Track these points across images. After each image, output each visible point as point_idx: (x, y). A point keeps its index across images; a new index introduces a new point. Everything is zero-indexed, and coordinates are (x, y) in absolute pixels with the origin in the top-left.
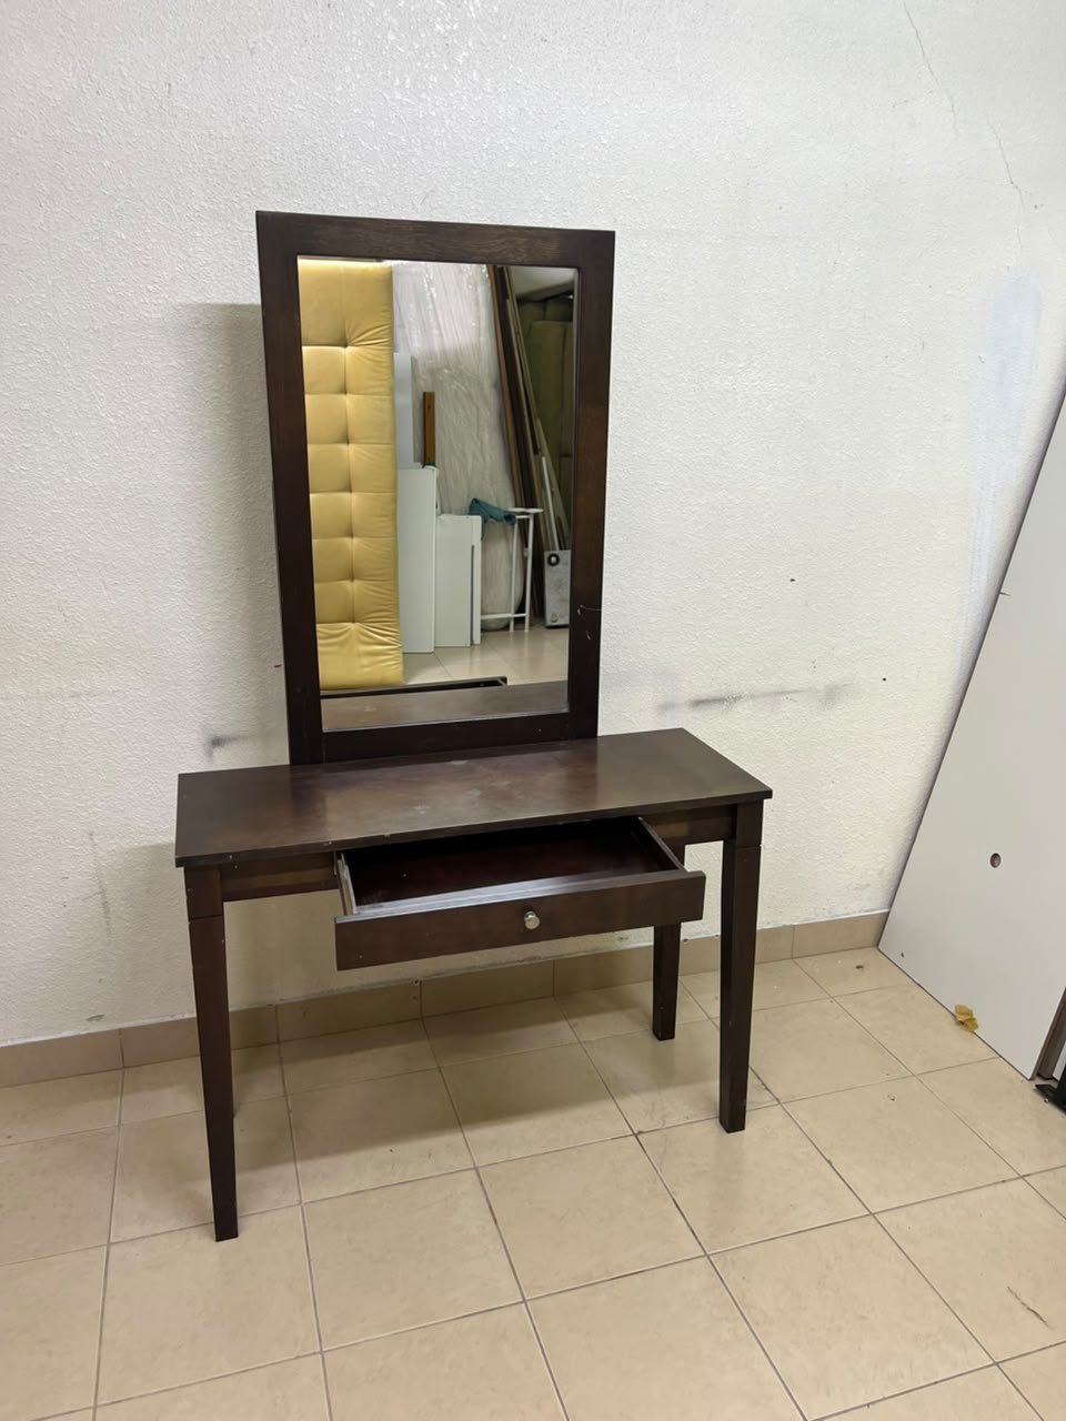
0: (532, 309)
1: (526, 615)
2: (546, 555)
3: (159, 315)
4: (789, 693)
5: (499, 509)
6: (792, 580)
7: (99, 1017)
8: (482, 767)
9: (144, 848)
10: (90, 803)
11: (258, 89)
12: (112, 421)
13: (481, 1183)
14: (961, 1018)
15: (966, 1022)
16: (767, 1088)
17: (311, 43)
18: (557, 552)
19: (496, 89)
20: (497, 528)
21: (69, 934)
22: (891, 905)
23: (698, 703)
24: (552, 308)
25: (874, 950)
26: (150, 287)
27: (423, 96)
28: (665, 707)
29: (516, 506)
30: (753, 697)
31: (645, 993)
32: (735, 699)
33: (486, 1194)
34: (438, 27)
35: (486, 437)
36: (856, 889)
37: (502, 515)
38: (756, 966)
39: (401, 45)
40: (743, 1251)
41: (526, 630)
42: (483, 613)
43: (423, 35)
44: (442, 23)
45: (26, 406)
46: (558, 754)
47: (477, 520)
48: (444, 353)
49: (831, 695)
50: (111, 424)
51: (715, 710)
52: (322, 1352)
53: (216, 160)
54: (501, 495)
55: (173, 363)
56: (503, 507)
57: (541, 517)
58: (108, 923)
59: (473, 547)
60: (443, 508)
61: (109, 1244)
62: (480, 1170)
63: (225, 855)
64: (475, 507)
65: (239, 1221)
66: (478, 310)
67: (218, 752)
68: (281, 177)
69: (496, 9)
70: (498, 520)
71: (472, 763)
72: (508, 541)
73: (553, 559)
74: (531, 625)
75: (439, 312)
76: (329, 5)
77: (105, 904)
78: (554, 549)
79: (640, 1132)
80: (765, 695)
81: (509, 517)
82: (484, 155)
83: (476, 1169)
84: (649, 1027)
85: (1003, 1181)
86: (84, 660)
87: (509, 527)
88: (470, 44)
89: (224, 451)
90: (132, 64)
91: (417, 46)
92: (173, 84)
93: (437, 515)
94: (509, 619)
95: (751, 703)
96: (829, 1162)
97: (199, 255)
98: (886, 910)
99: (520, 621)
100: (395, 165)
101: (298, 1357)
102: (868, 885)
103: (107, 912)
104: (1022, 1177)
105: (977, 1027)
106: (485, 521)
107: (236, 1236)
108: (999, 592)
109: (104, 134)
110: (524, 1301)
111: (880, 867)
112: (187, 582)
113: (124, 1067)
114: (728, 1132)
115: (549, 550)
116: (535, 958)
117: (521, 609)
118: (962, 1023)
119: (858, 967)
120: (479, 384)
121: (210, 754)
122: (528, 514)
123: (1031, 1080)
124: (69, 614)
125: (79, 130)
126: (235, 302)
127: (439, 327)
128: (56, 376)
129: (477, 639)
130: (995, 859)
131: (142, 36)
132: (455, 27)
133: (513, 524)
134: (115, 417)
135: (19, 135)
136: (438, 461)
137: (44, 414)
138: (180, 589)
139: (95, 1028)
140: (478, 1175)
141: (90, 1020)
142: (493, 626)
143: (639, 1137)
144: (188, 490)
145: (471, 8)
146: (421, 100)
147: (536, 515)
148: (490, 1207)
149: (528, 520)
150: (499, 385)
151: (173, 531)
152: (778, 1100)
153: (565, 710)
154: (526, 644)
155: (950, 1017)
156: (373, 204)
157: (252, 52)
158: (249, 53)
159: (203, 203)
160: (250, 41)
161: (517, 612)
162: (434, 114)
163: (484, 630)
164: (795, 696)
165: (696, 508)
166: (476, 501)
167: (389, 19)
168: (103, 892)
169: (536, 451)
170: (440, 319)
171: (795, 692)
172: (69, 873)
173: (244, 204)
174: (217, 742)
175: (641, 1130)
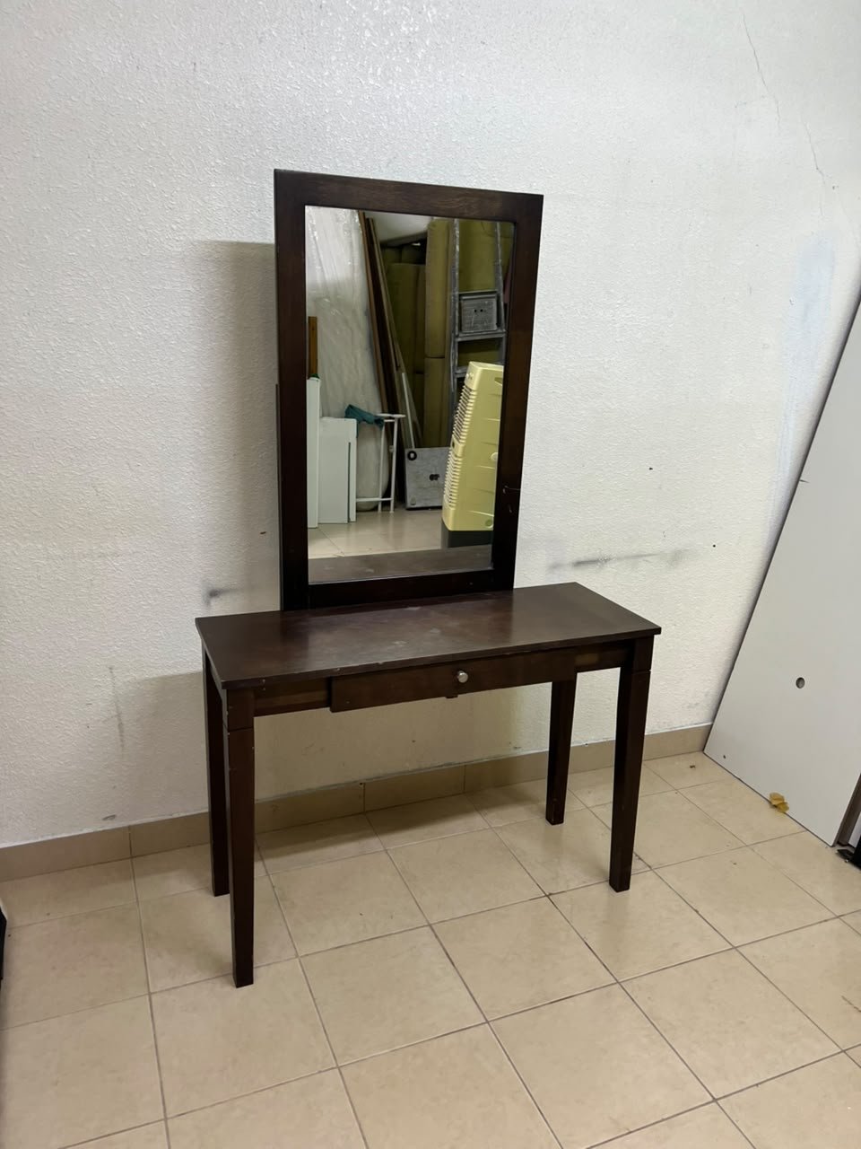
0: (390, 253)
1: (392, 499)
2: (407, 451)
3: (180, 250)
4: (645, 556)
5: (369, 414)
6: (651, 469)
7: (113, 817)
8: (433, 612)
9: (154, 679)
10: (111, 643)
11: (264, 70)
12: (140, 333)
13: (436, 936)
14: (775, 803)
15: (778, 805)
16: (640, 859)
17: (306, 35)
18: (414, 449)
19: (445, 79)
20: (367, 429)
21: (90, 749)
22: (714, 719)
23: (579, 564)
24: (406, 253)
25: (701, 754)
26: (174, 227)
27: (391, 82)
28: (555, 567)
29: (383, 412)
30: (619, 559)
31: (540, 789)
32: (606, 561)
33: (441, 944)
34: (404, 29)
35: (359, 356)
36: (689, 707)
37: (373, 419)
38: (643, 763)
39: (375, 41)
40: (645, 979)
41: (392, 512)
42: (357, 497)
43: (392, 34)
44: (406, 25)
45: (71, 320)
46: (489, 602)
47: (353, 422)
48: (325, 285)
49: (676, 558)
50: (139, 336)
51: (590, 570)
52: (339, 1068)
53: (229, 125)
54: (370, 402)
55: (191, 289)
56: (372, 412)
57: (401, 421)
58: (122, 741)
59: (350, 444)
60: (325, 413)
61: (150, 994)
62: (434, 926)
63: (259, 680)
64: (350, 412)
65: (255, 971)
66: (352, 251)
67: (214, 602)
68: (279, 142)
69: (447, 16)
70: (369, 423)
71: (425, 609)
72: (377, 440)
73: (412, 455)
74: (395, 507)
75: (321, 252)
76: (321, 7)
77: (120, 725)
78: (411, 447)
79: (550, 894)
80: (627, 557)
81: (379, 421)
82: (435, 130)
83: (430, 926)
84: (544, 815)
85: (826, 921)
86: (110, 527)
87: (377, 428)
88: (428, 43)
89: (227, 360)
90: (165, 45)
91: (387, 43)
92: (197, 64)
93: (321, 417)
94: (378, 502)
95: (618, 563)
96: (697, 911)
97: (213, 202)
98: (710, 723)
99: (386, 504)
100: (367, 136)
101: (320, 1072)
102: (697, 704)
103: (121, 732)
104: (838, 917)
105: (787, 808)
106: (359, 423)
107: (251, 982)
108: (798, 480)
109: (141, 101)
110: (488, 1022)
111: (706, 690)
112: (195, 465)
113: (132, 858)
114: (617, 891)
115: (407, 447)
116: (450, 764)
117: (387, 494)
118: (775, 806)
119: (691, 767)
120: (354, 312)
121: (208, 603)
122: (393, 418)
123: (833, 846)
124: (99, 490)
125: (121, 97)
126: (241, 240)
127: (321, 264)
128: (96, 296)
129: (353, 518)
130: (800, 682)
131: (174, 24)
132: (417, 29)
133: (381, 427)
134: (142, 330)
135: (73, 98)
136: (319, 374)
137: (85, 326)
138: (188, 470)
139: (109, 826)
140: (433, 930)
141: (106, 819)
142: (365, 508)
143: (551, 897)
144: (198, 390)
145: (429, 15)
146: (389, 85)
147: (399, 420)
148: (447, 954)
149: (392, 424)
150: (368, 313)
151: (185, 424)
152: (650, 867)
153: (490, 568)
154: (391, 522)
155: (766, 803)
156: (349, 166)
157: (261, 41)
158: (257, 41)
159: (218, 161)
160: (259, 32)
161: (383, 497)
162: (398, 97)
163: (358, 511)
164: (649, 558)
165: (583, 412)
166: (351, 406)
167: (367, 20)
168: (119, 715)
169: (397, 368)
170: (322, 256)
171: (650, 555)
172: (92, 700)
173: (250, 162)
174: (214, 594)
175: (551, 892)
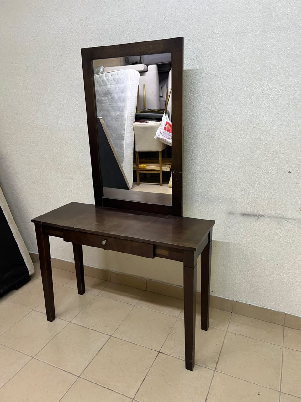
4: (287, 218)
6: (289, 172)
13: (108, 341)
16: (217, 363)
23: (244, 215)
28: (230, 214)
30: (269, 217)
32: (261, 216)
33: (105, 344)
51: (251, 219)
52: (33, 358)
62: (112, 337)
80: (275, 217)
86: (71, 170)
90: (78, 13)
92: (87, 17)
101: (29, 355)
107: (53, 321)
109: (74, 34)
140: (110, 338)
143: (160, 353)
152: (216, 369)
153: (171, 205)
164: (290, 221)
171: (291, 219)
175: (162, 352)
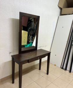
15: (55, 65)
71: (31, 52)
104: (63, 73)
123: (60, 68)
171: (44, 46)
174: (10, 53)
